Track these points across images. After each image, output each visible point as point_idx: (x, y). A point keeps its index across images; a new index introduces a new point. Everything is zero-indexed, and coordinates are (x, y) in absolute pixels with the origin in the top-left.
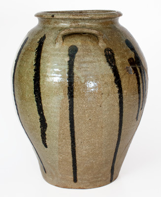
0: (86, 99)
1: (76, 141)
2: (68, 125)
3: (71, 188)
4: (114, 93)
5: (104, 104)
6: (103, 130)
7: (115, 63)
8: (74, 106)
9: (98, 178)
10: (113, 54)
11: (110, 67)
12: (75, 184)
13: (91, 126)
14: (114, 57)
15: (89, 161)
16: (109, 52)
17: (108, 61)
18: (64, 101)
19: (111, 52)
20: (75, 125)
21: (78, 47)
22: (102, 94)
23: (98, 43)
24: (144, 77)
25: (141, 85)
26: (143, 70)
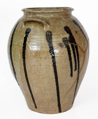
0: (32, 60)
1: (30, 84)
2: (24, 74)
3: (35, 111)
4: (49, 58)
5: (42, 64)
6: (44, 80)
7: (52, 40)
8: (26, 63)
9: (49, 108)
10: (52, 35)
11: (47, 42)
12: (36, 109)
13: (36, 76)
14: (51, 36)
15: (40, 97)
16: (49, 33)
17: (47, 39)
18: (21, 60)
19: (50, 33)
20: (27, 74)
21: (31, 29)
22: (41, 58)
23: (43, 27)
24: (75, 50)
25: (72, 55)
26: (75, 45)
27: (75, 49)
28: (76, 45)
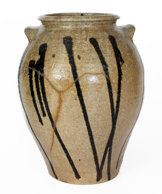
24: (40, 83)
25: (35, 89)
26: (40, 76)
27: (39, 81)
28: (42, 75)
